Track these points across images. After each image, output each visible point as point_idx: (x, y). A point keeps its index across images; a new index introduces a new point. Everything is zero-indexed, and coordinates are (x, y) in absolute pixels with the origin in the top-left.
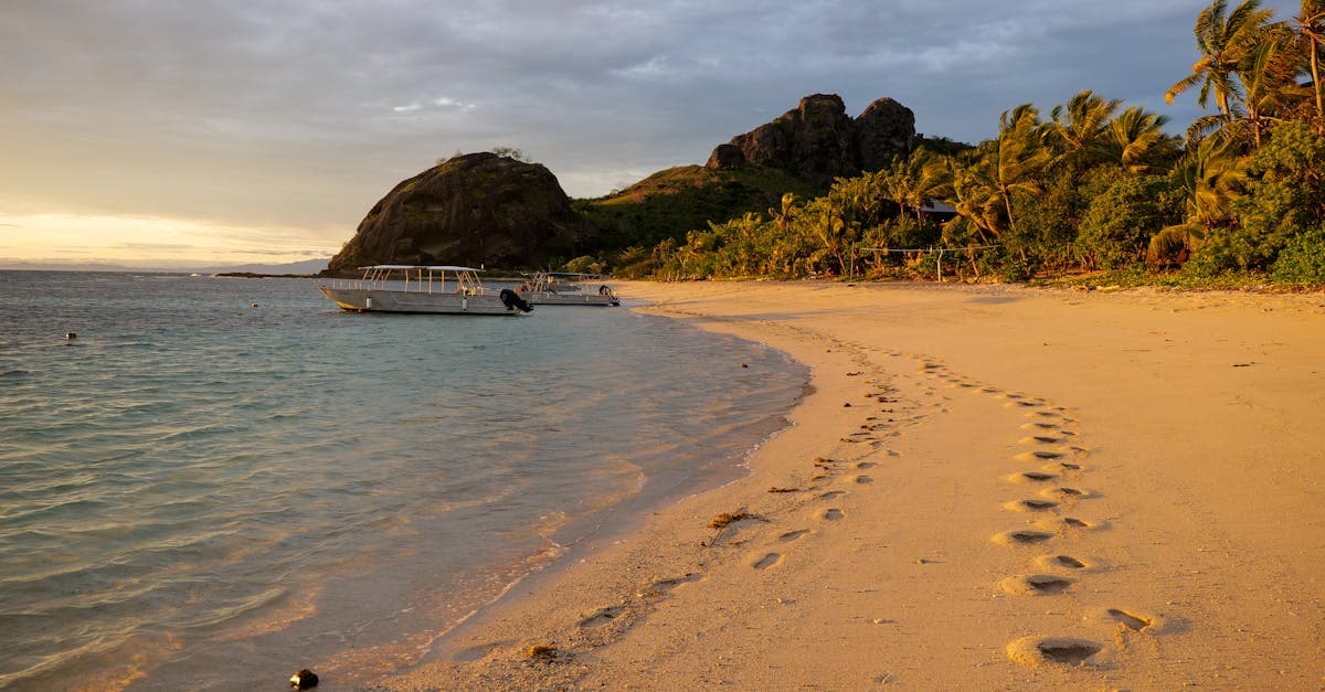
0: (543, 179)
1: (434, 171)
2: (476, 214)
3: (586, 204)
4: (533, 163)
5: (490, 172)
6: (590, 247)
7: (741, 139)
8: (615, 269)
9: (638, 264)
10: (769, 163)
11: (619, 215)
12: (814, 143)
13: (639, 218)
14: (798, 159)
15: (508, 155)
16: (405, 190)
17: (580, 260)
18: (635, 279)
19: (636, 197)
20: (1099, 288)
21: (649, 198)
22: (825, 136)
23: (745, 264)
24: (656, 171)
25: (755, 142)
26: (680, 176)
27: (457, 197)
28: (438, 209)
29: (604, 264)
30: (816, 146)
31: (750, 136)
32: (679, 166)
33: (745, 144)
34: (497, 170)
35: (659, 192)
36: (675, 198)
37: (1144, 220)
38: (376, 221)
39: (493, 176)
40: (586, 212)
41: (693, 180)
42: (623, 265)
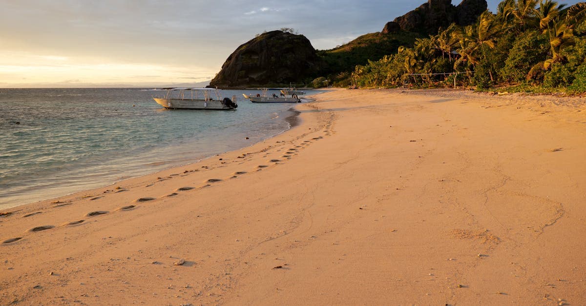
0: (303, 42)
1: (255, 40)
2: (273, 59)
3: (324, 53)
4: (299, 34)
5: (279, 39)
6: (324, 73)
7: (399, 19)
8: (334, 83)
9: (345, 80)
10: (412, 30)
11: (339, 57)
12: (435, 19)
13: (348, 58)
14: (426, 28)
15: (287, 31)
16: (242, 49)
17: (319, 79)
18: (343, 87)
19: (347, 49)
20: (499, 93)
21: (353, 49)
22: (441, 15)
23: (376, 81)
24: (360, 36)
25: (406, 20)
26: (370, 38)
27: (265, 51)
28: (256, 57)
29: (330, 81)
30: (436, 21)
31: (404, 17)
32: (370, 33)
33: (401, 21)
34: (283, 38)
35: (358, 46)
36: (366, 48)
37: (531, 59)
38: (230, 64)
39: (281, 41)
40: (324, 56)
41: (375, 40)
42: (338, 81)
